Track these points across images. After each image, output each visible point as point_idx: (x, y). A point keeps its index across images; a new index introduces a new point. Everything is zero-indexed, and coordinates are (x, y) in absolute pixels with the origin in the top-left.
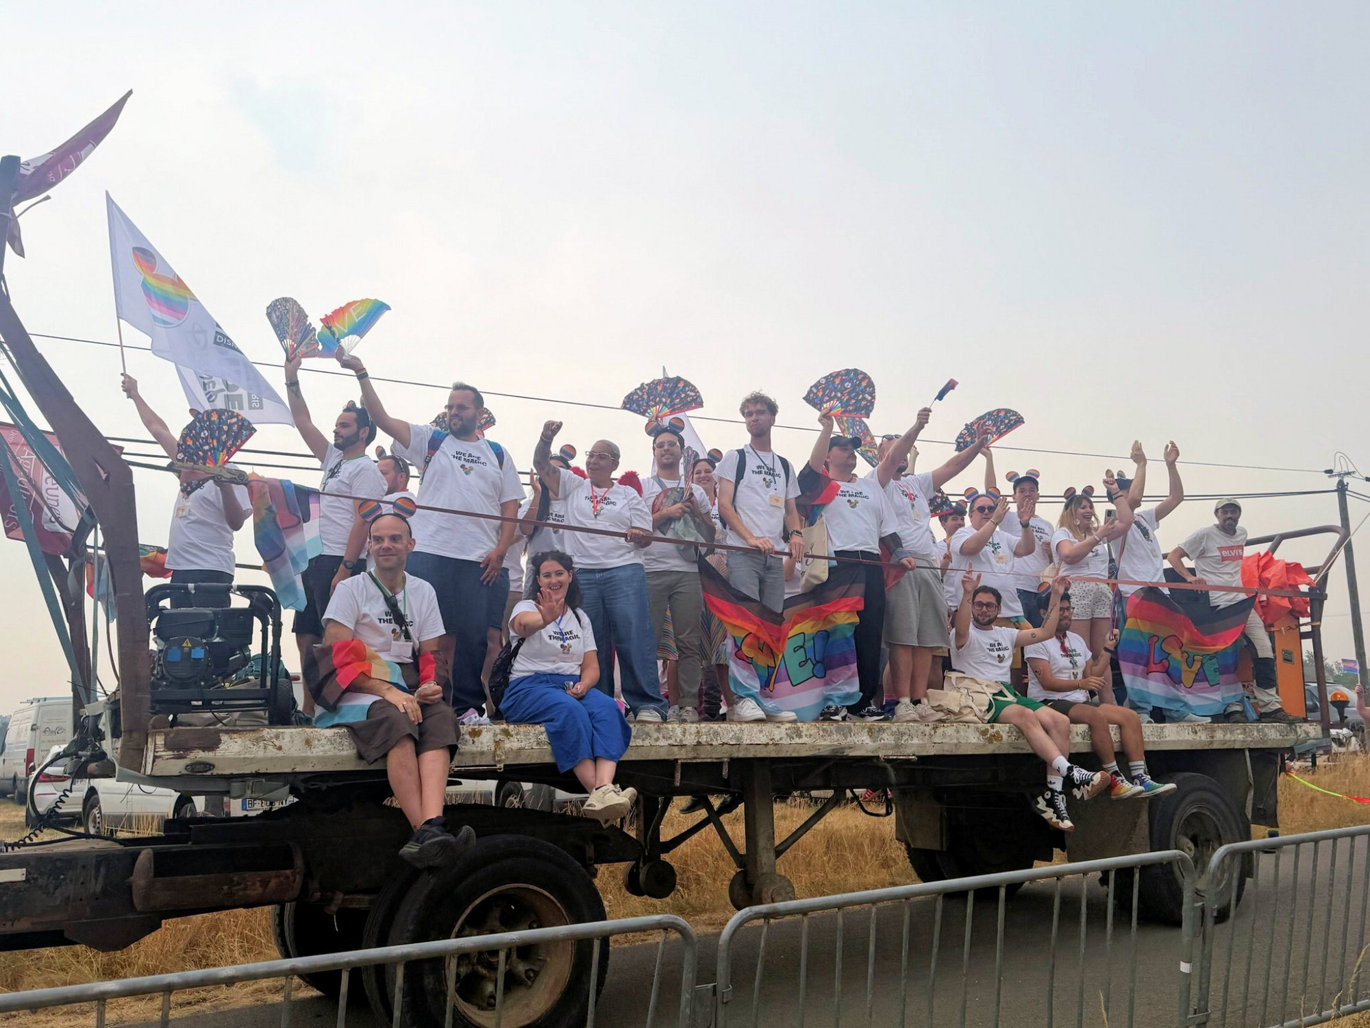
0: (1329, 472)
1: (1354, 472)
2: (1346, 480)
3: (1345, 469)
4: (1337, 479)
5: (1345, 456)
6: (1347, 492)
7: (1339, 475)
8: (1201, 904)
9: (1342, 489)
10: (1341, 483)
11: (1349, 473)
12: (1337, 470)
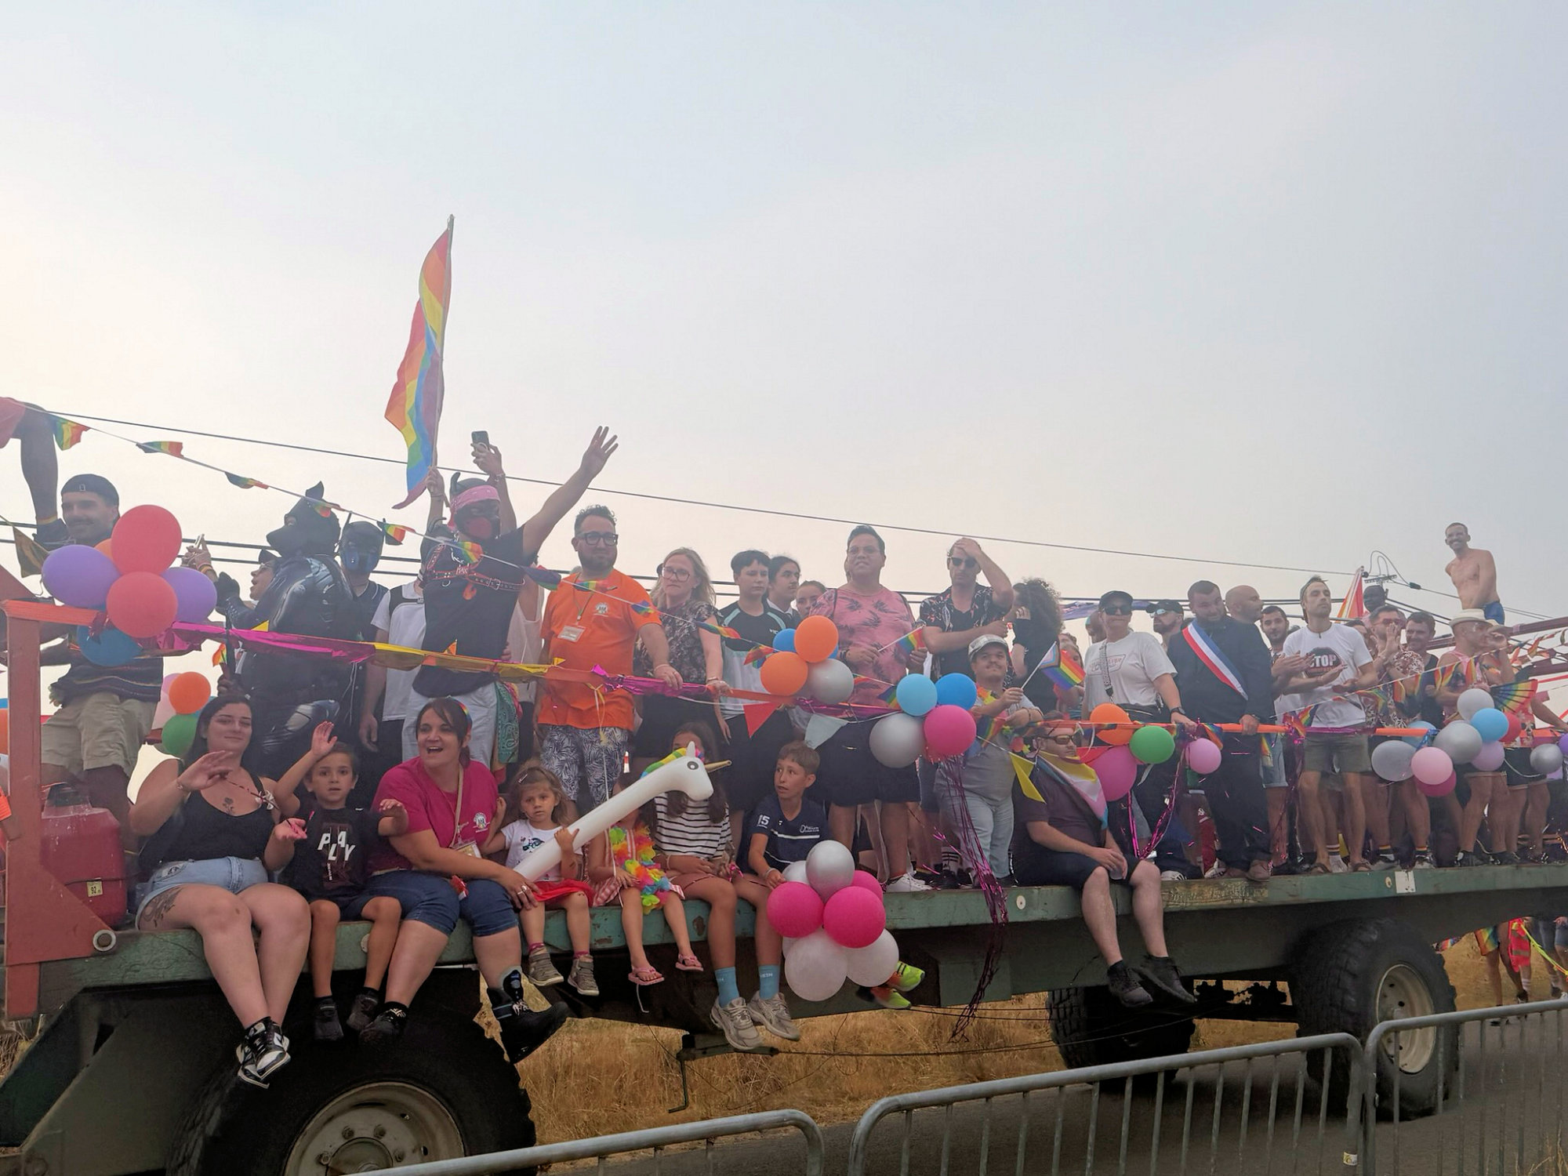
1: (1395, 576)
3: (1385, 572)
5: (1385, 556)
11: (1389, 577)
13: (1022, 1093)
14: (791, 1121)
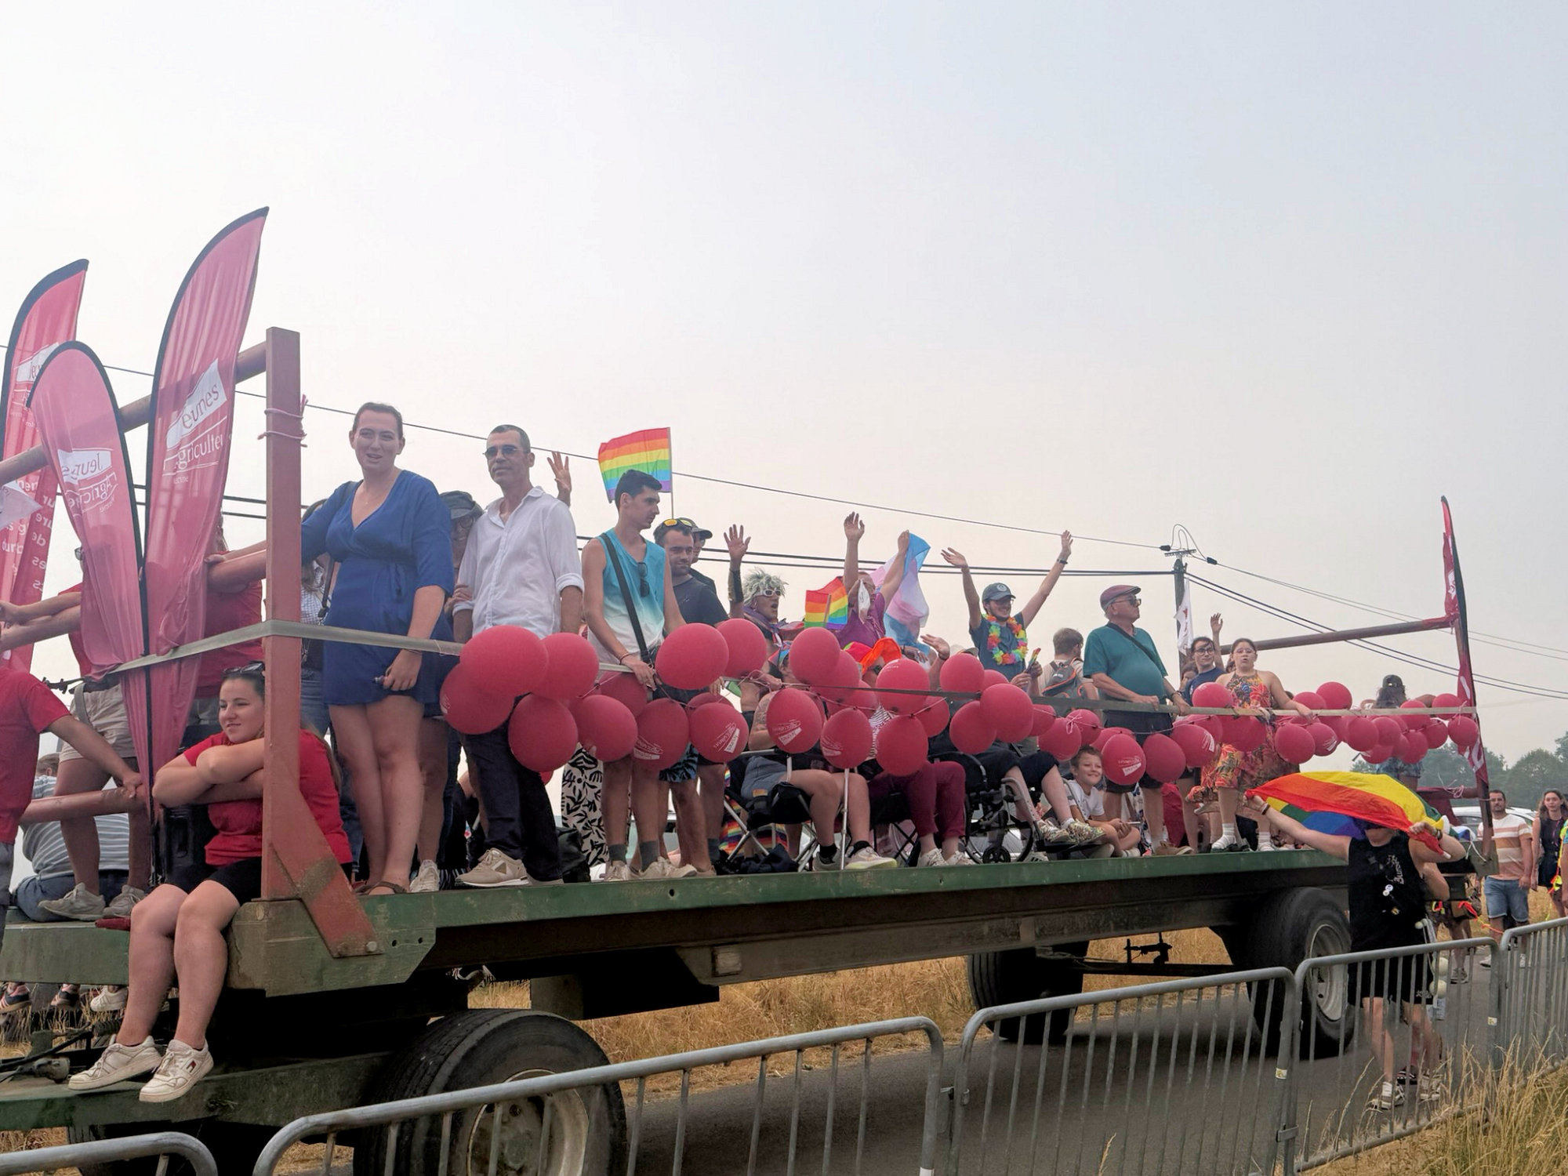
0: (1166, 548)
1: (1194, 551)
2: (1185, 559)
3: (1185, 547)
4: (1174, 558)
6: (1185, 575)
7: (1177, 553)
8: (949, 1089)
9: (1179, 571)
10: (1179, 563)
11: (1189, 552)
12: (1175, 547)
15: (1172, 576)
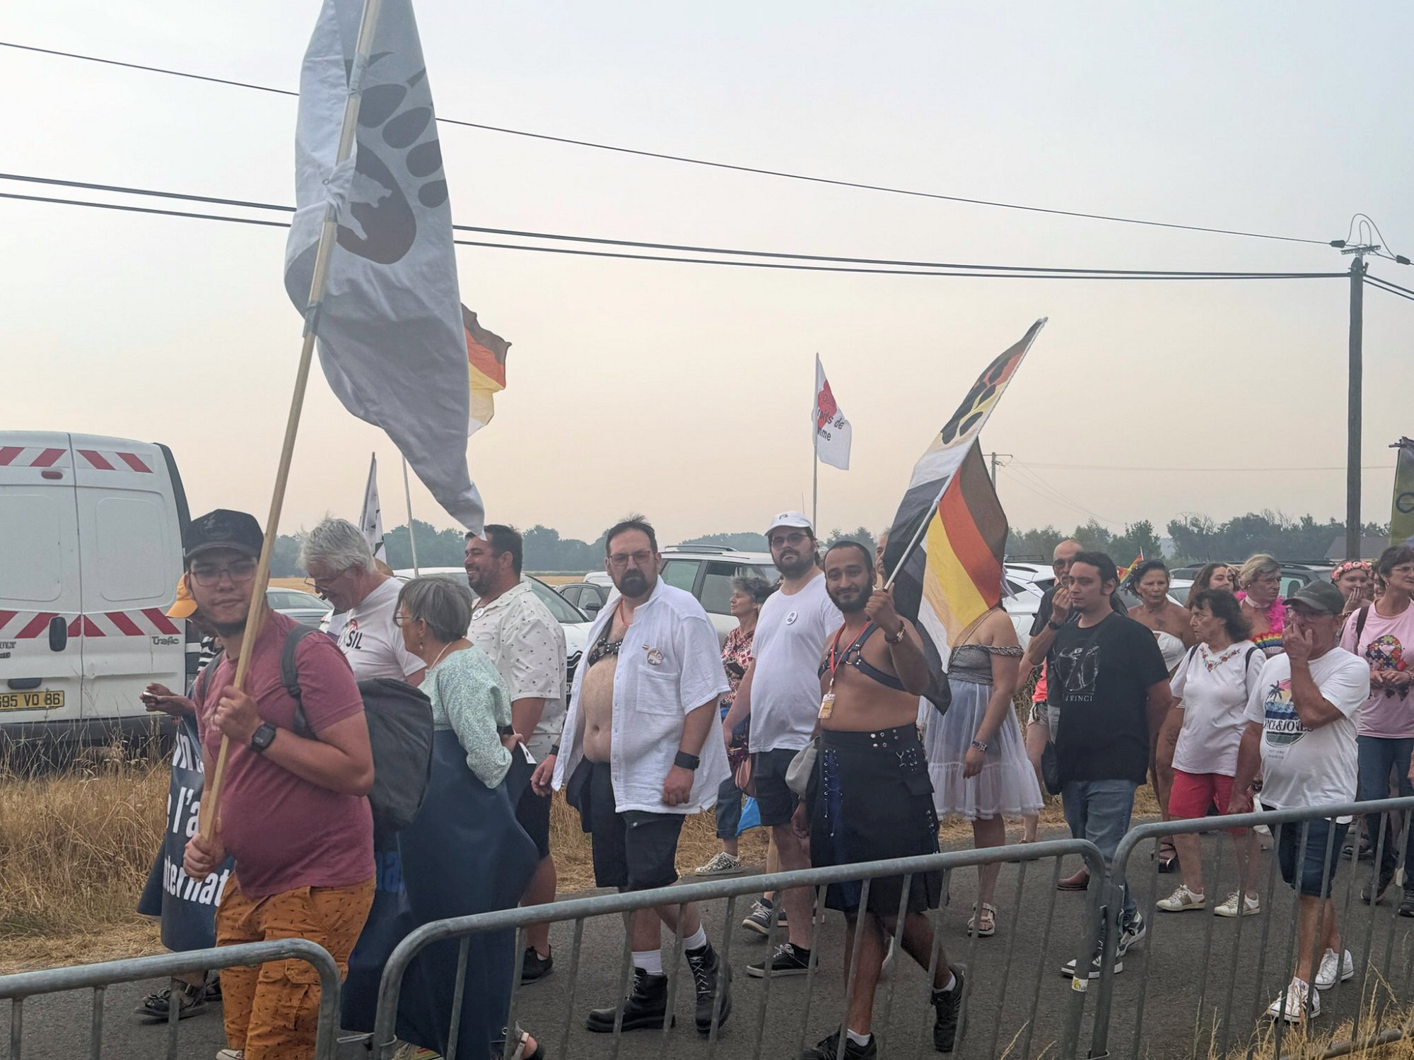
0: (1338, 244)
1: (1378, 247)
2: (1366, 258)
3: (1366, 242)
4: (1353, 256)
5: (1369, 220)
6: (1365, 278)
7: (1357, 250)
9: (1358, 273)
10: (1357, 263)
11: (1371, 248)
12: (1354, 241)
13: (574, 921)
14: (292, 954)
15: (1349, 279)
